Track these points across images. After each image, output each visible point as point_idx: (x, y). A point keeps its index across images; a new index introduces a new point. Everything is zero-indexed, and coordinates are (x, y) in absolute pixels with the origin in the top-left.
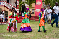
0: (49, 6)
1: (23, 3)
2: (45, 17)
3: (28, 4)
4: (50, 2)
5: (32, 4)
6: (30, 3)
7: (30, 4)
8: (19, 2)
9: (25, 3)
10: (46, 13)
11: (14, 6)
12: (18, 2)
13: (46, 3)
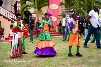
0: (72, 11)
1: (28, 6)
2: (65, 31)
3: (35, 8)
4: (73, 4)
5: (42, 9)
6: (38, 6)
7: (39, 8)
8: (20, 4)
9: (31, 6)
10: (66, 23)
11: (11, 12)
12: (18, 4)
13: (66, 7)
